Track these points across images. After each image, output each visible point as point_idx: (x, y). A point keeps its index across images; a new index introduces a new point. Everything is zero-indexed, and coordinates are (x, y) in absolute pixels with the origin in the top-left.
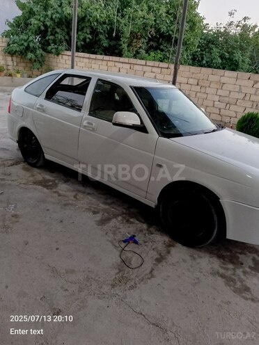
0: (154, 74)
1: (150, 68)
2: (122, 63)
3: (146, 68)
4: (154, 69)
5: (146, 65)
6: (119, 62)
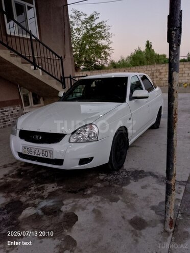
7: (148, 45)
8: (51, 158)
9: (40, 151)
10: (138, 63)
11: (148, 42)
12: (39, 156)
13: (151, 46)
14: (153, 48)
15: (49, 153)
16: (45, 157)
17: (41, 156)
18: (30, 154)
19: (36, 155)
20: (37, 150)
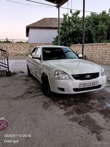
0: (101, 48)
1: (99, 46)
2: (89, 45)
3: (98, 46)
4: (101, 46)
5: (97, 45)
6: (88, 45)
9: (91, 84)
12: (90, 86)
15: (96, 83)
16: (94, 86)
17: (92, 86)
18: (85, 87)
19: (88, 87)
20: (89, 83)
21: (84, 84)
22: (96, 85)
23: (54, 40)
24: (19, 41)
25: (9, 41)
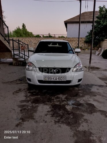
7: (24, 26)
8: (64, 80)
9: (57, 78)
10: (19, 35)
11: (23, 24)
12: (56, 80)
13: (25, 27)
14: (26, 28)
15: (63, 78)
16: (60, 80)
17: (58, 80)
18: (50, 80)
19: (54, 80)
20: (55, 77)
21: (49, 78)
22: (63, 80)
23: (88, 34)
24: (61, 36)
25: (51, 35)
